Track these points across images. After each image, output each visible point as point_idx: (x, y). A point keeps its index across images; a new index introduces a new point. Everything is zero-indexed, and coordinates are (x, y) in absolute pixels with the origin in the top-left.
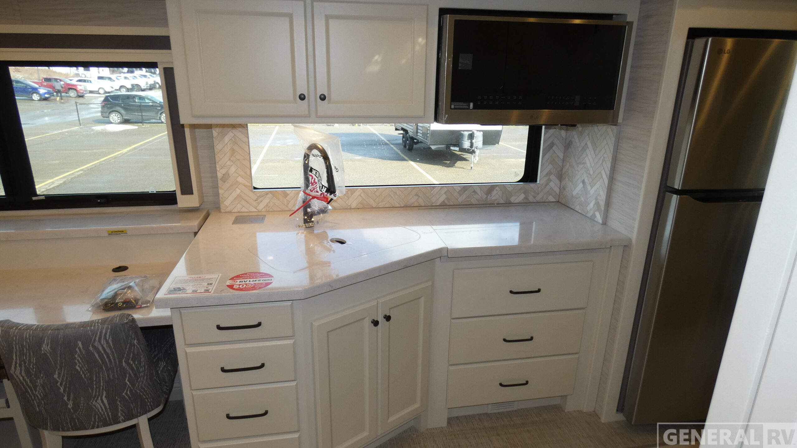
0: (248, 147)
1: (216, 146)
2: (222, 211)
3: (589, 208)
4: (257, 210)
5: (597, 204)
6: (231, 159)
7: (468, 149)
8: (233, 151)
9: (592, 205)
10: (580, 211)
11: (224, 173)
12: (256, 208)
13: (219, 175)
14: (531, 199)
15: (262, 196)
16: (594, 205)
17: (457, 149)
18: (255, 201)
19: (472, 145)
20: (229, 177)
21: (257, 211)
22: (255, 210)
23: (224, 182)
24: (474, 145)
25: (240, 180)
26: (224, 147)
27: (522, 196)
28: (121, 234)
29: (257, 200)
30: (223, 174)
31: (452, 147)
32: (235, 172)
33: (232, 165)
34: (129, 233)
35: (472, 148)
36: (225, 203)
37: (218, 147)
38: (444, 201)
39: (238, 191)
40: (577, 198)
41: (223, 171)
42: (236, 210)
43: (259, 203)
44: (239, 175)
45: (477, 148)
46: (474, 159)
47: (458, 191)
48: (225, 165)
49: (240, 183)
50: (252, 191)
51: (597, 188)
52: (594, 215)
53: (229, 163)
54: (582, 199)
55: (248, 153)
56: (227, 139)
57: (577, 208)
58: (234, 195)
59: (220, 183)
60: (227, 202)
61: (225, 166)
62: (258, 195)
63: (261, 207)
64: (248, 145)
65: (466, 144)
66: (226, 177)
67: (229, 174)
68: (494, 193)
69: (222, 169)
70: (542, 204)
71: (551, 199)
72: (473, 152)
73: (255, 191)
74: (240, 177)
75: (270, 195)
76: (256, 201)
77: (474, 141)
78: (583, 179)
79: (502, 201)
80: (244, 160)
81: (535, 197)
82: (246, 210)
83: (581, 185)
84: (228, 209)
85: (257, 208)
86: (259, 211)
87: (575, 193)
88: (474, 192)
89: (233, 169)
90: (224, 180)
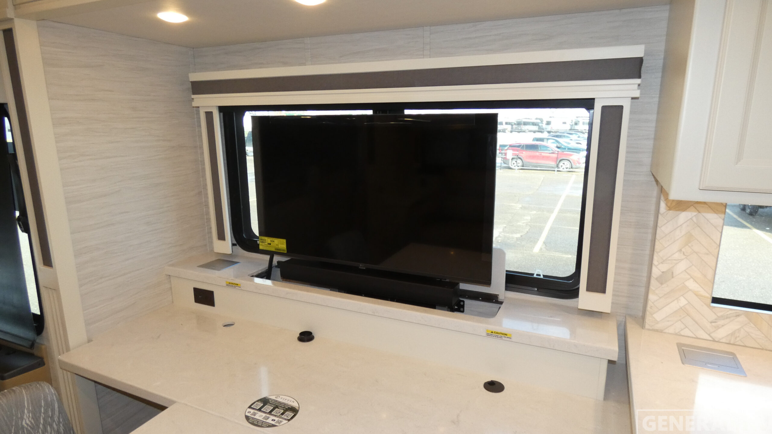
0: (720, 234)
1: (662, 226)
2: (647, 326)
4: (711, 337)
6: (683, 250)
8: (689, 238)
11: (664, 270)
12: (709, 335)
13: (656, 272)
15: (727, 318)
18: (711, 322)
20: (673, 277)
21: (711, 339)
22: (707, 337)
23: (662, 284)
25: (691, 284)
26: (675, 229)
28: (504, 338)
29: (715, 322)
30: (663, 272)
32: (685, 271)
33: (682, 260)
34: (514, 339)
36: (655, 316)
37: (664, 229)
39: (683, 302)
41: (664, 267)
42: (671, 330)
43: (718, 328)
44: (692, 277)
48: (670, 258)
49: (690, 290)
50: (709, 307)
53: (677, 256)
55: (718, 244)
58: (674, 306)
59: (654, 283)
60: (658, 316)
61: (669, 260)
62: (720, 314)
63: (721, 334)
64: (721, 231)
66: (666, 277)
67: (672, 273)
69: (662, 263)
73: (714, 307)
74: (692, 280)
75: (743, 318)
76: (713, 324)
80: (707, 254)
82: (690, 334)
84: (658, 326)
85: (712, 335)
86: (714, 341)
89: (682, 267)
90: (662, 280)
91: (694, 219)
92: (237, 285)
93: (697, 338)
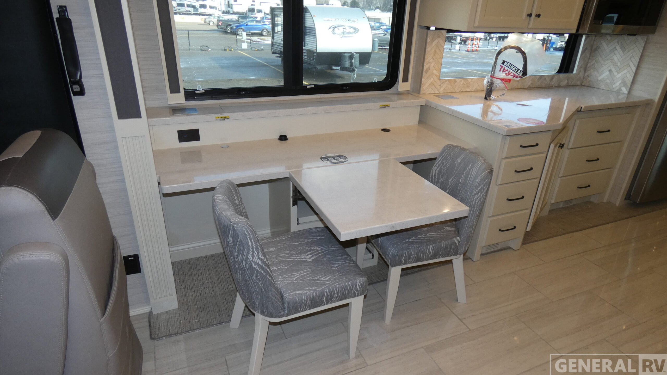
1: (427, 48)
2: (421, 93)
3: (614, 86)
5: (624, 83)
6: (433, 58)
7: (348, 68)
8: (435, 52)
9: (618, 84)
10: (605, 89)
11: (427, 67)
13: (425, 68)
14: (570, 84)
15: (444, 83)
16: (620, 84)
17: (339, 68)
19: (351, 65)
20: (430, 70)
22: (438, 92)
23: (426, 73)
24: (353, 65)
25: (435, 72)
26: (431, 49)
27: (566, 82)
28: (387, 107)
31: (334, 66)
32: (433, 66)
33: (433, 62)
34: (390, 107)
35: (352, 67)
36: (424, 88)
38: (530, 86)
39: (432, 80)
40: (602, 81)
43: (441, 87)
44: (435, 69)
45: (355, 67)
46: (353, 76)
47: (537, 78)
48: (429, 62)
49: (434, 74)
50: (439, 79)
51: (624, 74)
52: (620, 89)
53: (432, 60)
54: (608, 81)
56: (434, 43)
57: (603, 87)
58: (429, 82)
59: (424, 74)
62: (442, 82)
65: (347, 64)
66: (428, 69)
67: (430, 68)
68: (554, 80)
69: (427, 64)
70: (574, 86)
71: (579, 83)
72: (353, 70)
75: (447, 82)
77: (353, 61)
78: (610, 69)
79: (556, 85)
80: (440, 58)
81: (572, 82)
83: (608, 73)
84: (424, 92)
87: (600, 78)
88: (545, 79)
89: (433, 64)
90: (426, 72)
91: (437, 44)
92: (227, 117)
93: (435, 93)
